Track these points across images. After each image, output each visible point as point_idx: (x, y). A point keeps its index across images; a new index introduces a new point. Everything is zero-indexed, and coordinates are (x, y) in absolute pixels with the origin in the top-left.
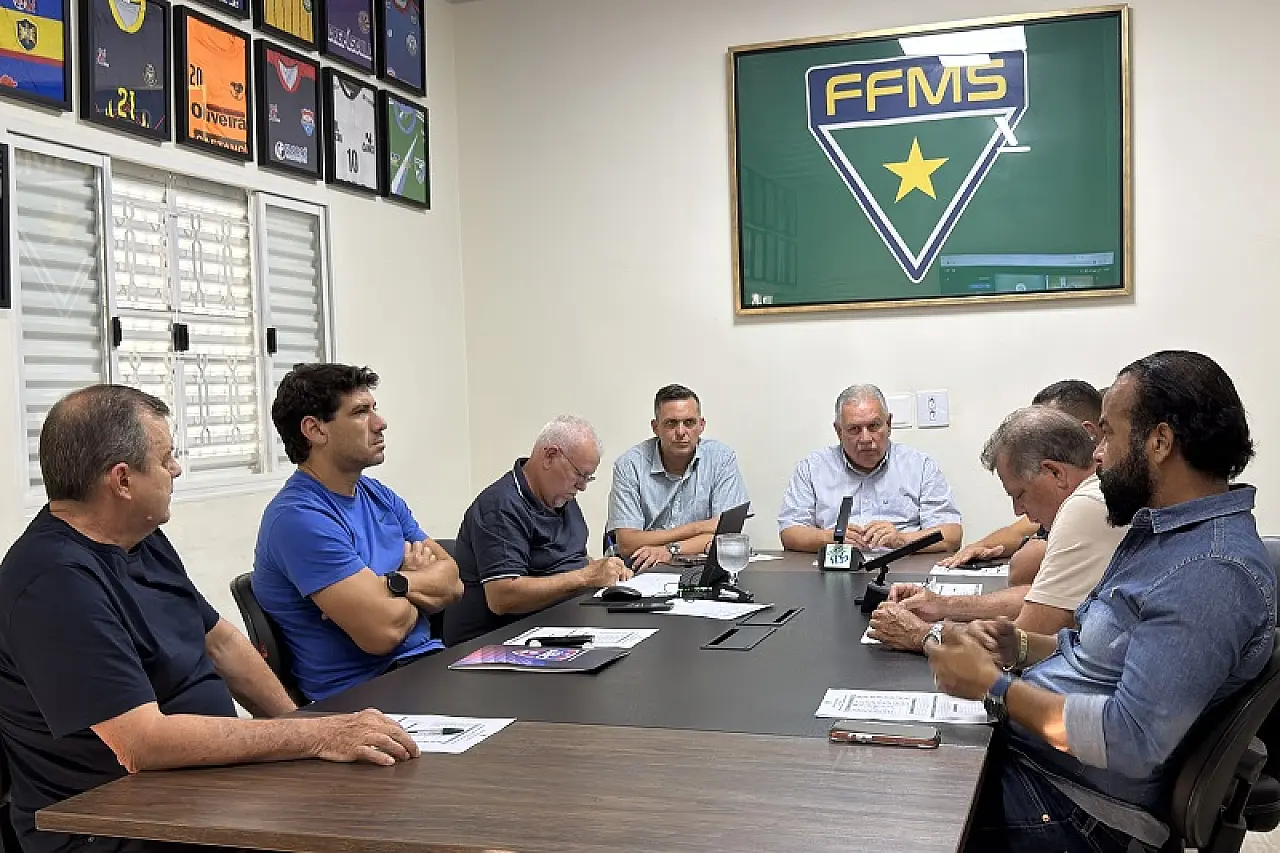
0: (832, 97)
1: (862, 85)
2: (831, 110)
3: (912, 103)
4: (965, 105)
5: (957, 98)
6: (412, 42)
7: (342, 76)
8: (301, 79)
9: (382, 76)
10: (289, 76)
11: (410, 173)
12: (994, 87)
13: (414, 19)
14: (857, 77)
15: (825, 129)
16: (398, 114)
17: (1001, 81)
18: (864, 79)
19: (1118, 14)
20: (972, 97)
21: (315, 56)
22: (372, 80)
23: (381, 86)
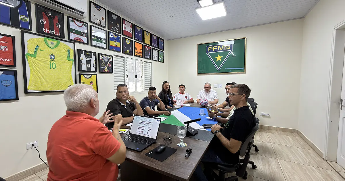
0: (209, 49)
1: (213, 48)
2: (209, 51)
3: (219, 50)
4: (225, 50)
5: (224, 49)
6: (162, 45)
7: (154, 48)
8: (149, 49)
9: (159, 49)
10: (147, 49)
11: (161, 59)
12: (229, 48)
13: (163, 42)
14: (212, 47)
15: (208, 53)
16: (160, 53)
17: (230, 47)
18: (213, 47)
19: (245, 39)
20: (226, 49)
21: (151, 46)
22: (158, 49)
23: (158, 50)
